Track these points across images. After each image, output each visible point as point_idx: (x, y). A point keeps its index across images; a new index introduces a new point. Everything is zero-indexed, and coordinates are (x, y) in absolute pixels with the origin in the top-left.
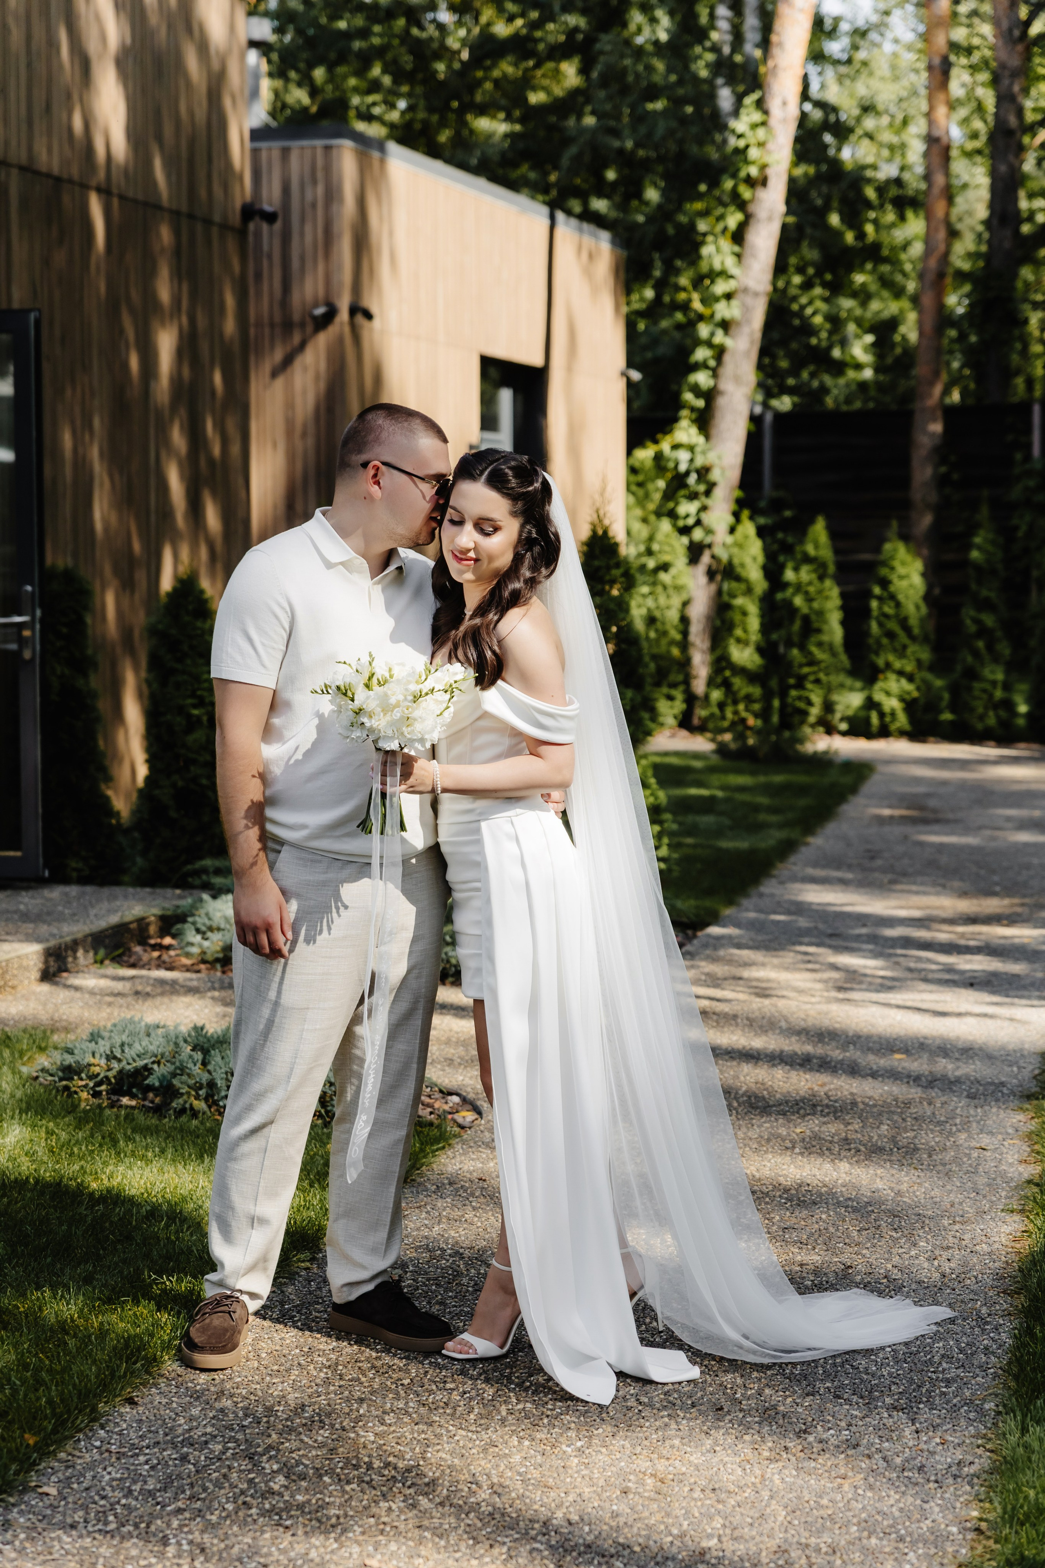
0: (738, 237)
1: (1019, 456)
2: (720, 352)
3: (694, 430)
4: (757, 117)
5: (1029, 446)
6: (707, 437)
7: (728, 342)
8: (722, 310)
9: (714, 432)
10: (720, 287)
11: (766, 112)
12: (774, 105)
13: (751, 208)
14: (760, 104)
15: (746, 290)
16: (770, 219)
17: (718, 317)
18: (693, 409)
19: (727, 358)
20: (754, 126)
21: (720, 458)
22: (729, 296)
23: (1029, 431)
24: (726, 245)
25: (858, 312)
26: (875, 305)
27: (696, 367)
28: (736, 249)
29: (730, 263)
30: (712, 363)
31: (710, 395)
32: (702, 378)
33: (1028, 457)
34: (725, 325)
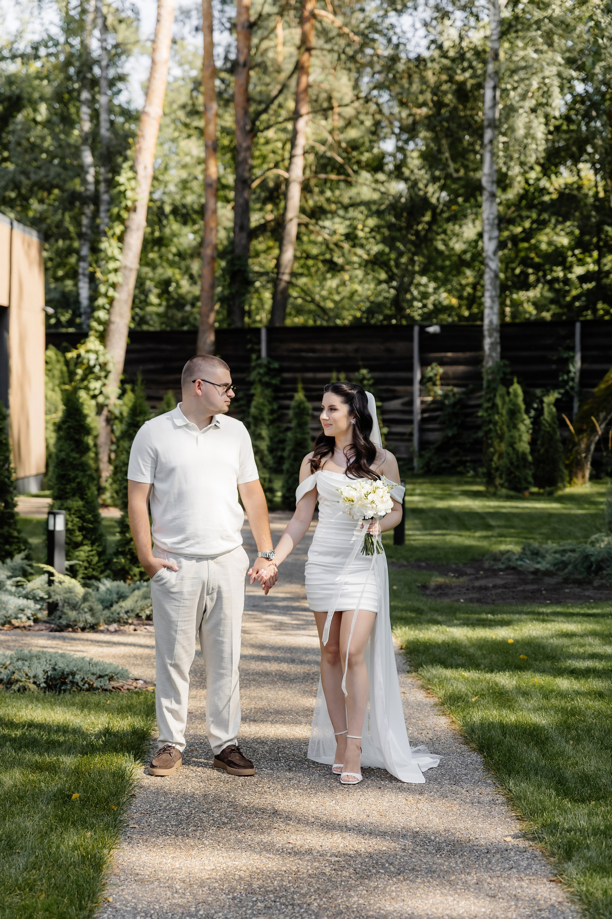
0: (121, 239)
1: (254, 356)
2: (111, 301)
3: (97, 342)
4: (130, 174)
5: (259, 351)
6: (105, 346)
7: (116, 295)
8: (112, 278)
9: (108, 343)
10: (112, 265)
11: (135, 172)
12: (140, 169)
13: (127, 223)
14: (132, 168)
15: (125, 267)
16: (138, 229)
17: (111, 281)
18: (96, 331)
19: (115, 304)
20: (129, 179)
21: (112, 357)
22: (116, 270)
23: (259, 342)
24: (114, 242)
25: (151, 275)
26: (160, 270)
27: (99, 308)
28: (120, 245)
29: (116, 252)
30: (107, 306)
31: (106, 324)
32: (101, 314)
33: (259, 357)
34: (114, 286)
